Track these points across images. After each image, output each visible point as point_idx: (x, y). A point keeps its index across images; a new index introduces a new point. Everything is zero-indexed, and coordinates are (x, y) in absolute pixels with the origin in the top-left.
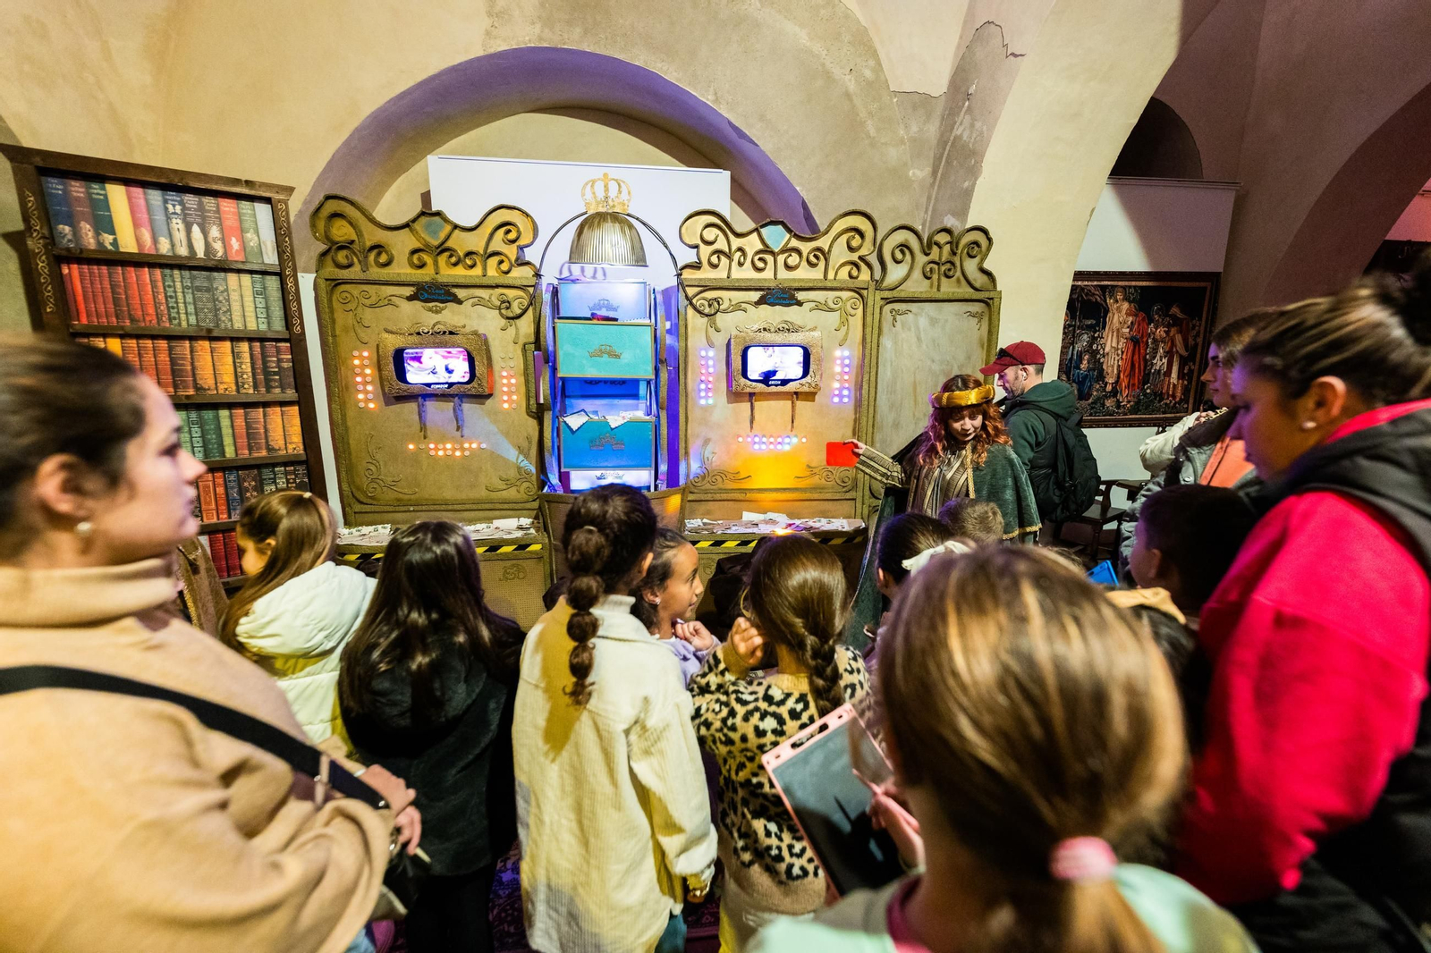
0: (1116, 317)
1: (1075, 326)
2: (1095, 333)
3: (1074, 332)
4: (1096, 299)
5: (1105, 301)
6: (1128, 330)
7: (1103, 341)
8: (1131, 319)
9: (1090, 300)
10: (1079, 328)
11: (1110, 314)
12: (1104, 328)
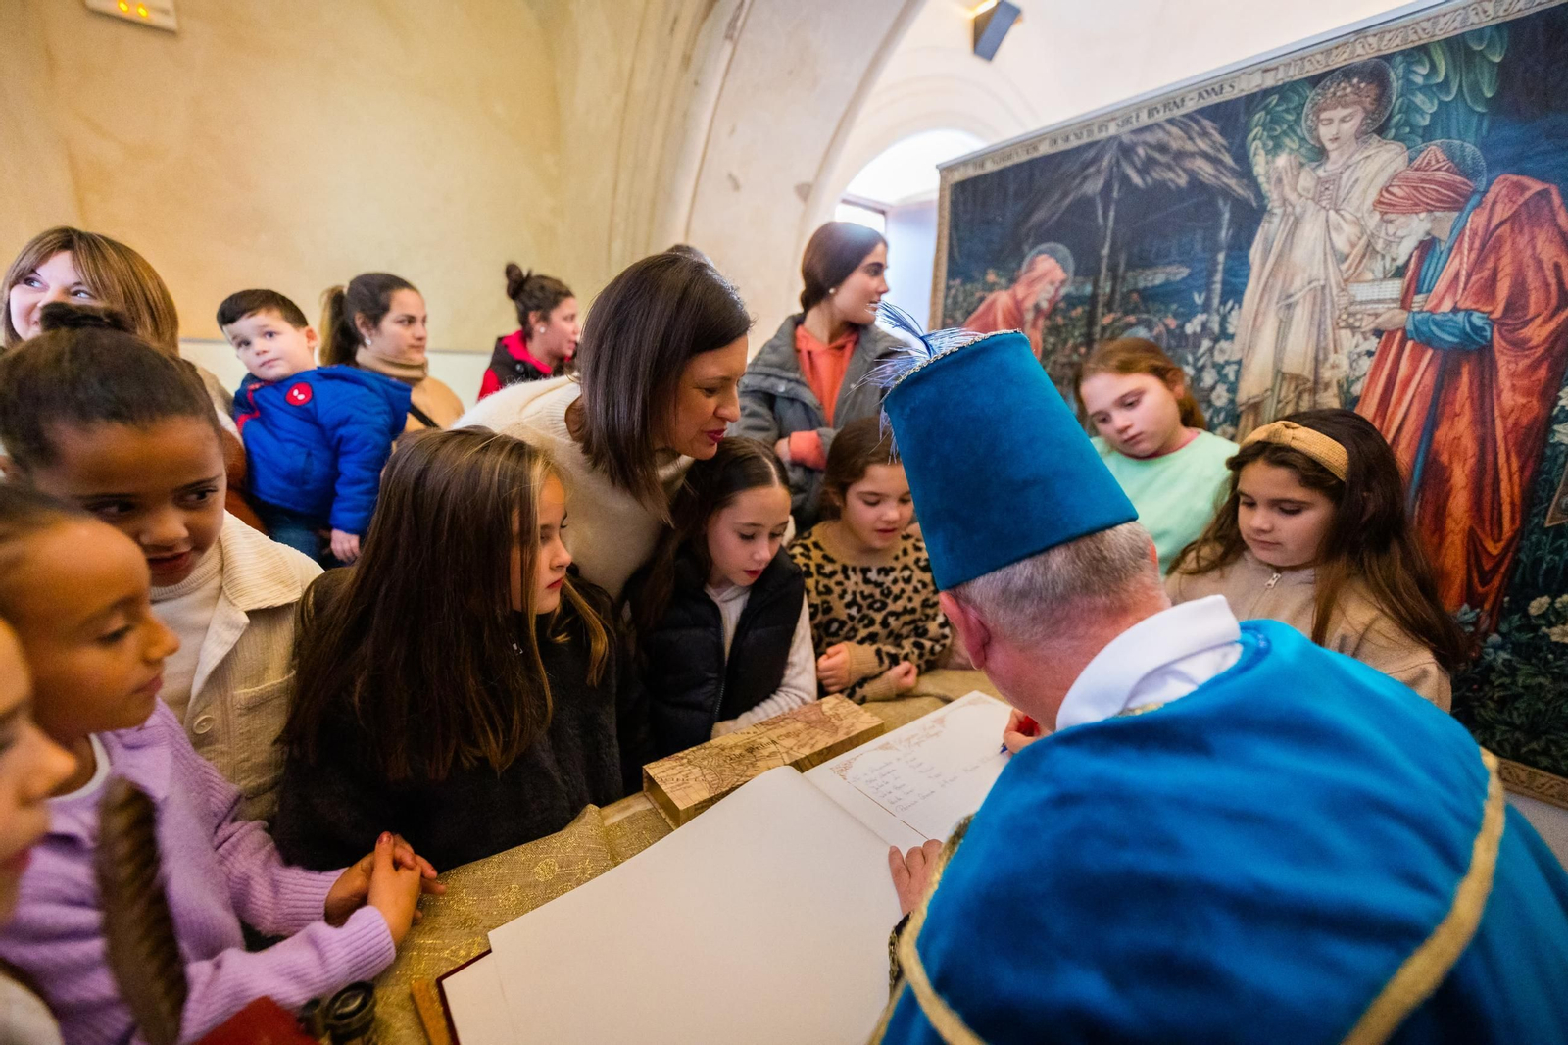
0: (1311, 232)
1: (1093, 298)
2: (1187, 317)
3: (1091, 320)
4: (1192, 176)
5: (1246, 173)
6: (1394, 288)
7: (1227, 351)
8: (1414, 228)
9: (1162, 185)
10: (1109, 306)
11: (1270, 229)
12: (1233, 293)
